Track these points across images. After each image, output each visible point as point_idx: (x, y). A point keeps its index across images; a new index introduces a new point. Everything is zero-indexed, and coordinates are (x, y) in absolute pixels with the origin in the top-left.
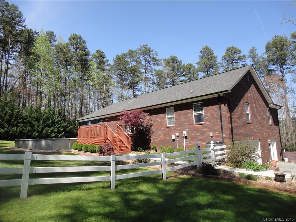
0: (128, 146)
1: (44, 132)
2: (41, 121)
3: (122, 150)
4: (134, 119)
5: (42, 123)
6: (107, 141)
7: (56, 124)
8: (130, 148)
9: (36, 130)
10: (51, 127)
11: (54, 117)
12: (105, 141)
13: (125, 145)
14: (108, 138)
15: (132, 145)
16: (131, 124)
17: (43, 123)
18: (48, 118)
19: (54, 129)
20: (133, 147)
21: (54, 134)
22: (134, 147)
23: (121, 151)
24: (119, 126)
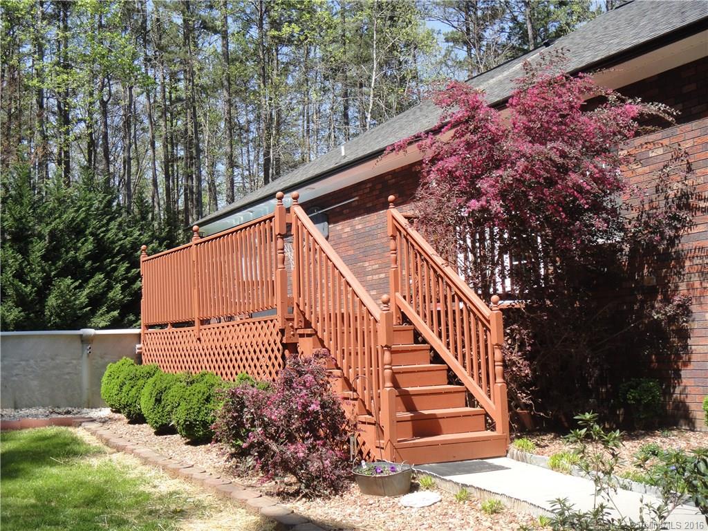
0: (479, 393)
1: (52, 301)
2: (38, 248)
3: (426, 426)
4: (527, 148)
5: (44, 257)
6: (306, 347)
7: (118, 262)
8: (494, 403)
9: (10, 292)
10: (92, 277)
11: (108, 224)
12: (292, 347)
13: (452, 378)
14: (308, 324)
15: (515, 382)
16: (502, 195)
17: (50, 255)
18: (77, 230)
19: (109, 287)
20: (524, 399)
21: (108, 312)
22: (534, 395)
23: (418, 433)
24: (404, 222)
